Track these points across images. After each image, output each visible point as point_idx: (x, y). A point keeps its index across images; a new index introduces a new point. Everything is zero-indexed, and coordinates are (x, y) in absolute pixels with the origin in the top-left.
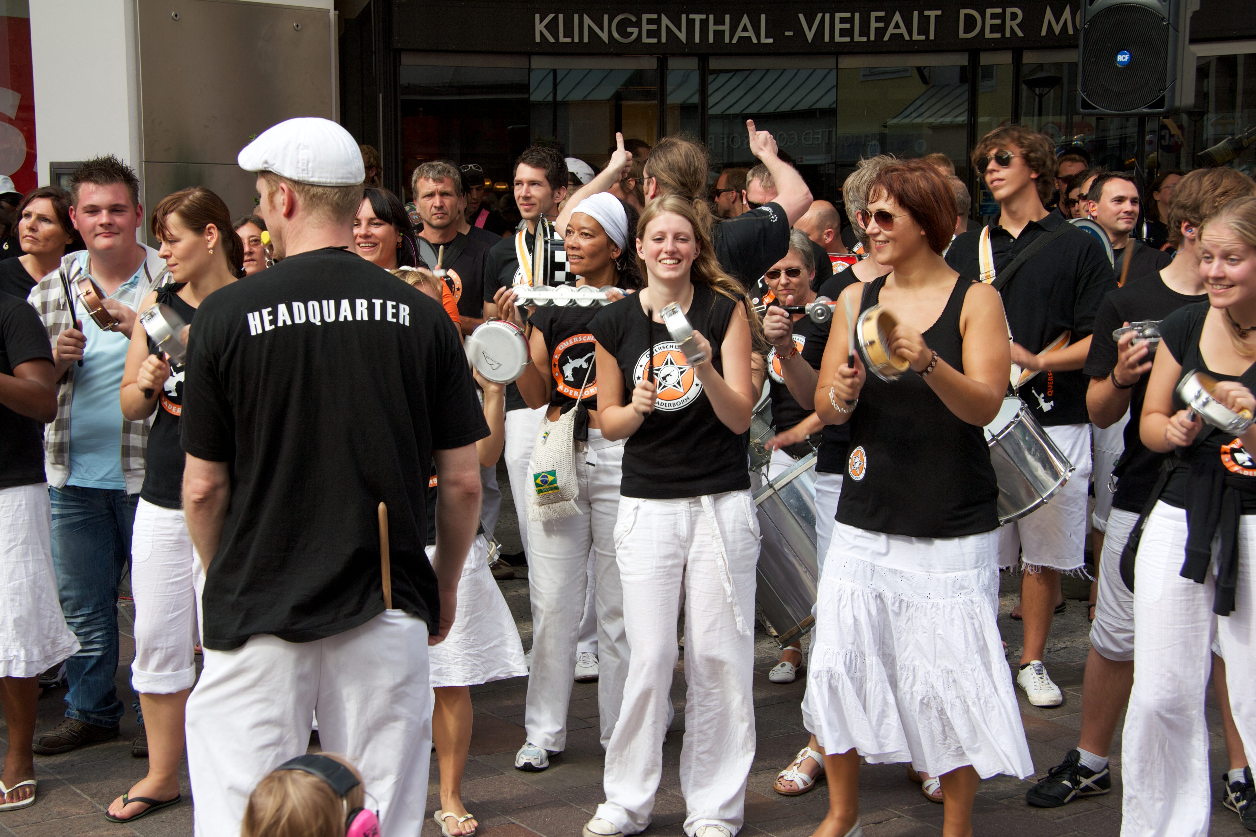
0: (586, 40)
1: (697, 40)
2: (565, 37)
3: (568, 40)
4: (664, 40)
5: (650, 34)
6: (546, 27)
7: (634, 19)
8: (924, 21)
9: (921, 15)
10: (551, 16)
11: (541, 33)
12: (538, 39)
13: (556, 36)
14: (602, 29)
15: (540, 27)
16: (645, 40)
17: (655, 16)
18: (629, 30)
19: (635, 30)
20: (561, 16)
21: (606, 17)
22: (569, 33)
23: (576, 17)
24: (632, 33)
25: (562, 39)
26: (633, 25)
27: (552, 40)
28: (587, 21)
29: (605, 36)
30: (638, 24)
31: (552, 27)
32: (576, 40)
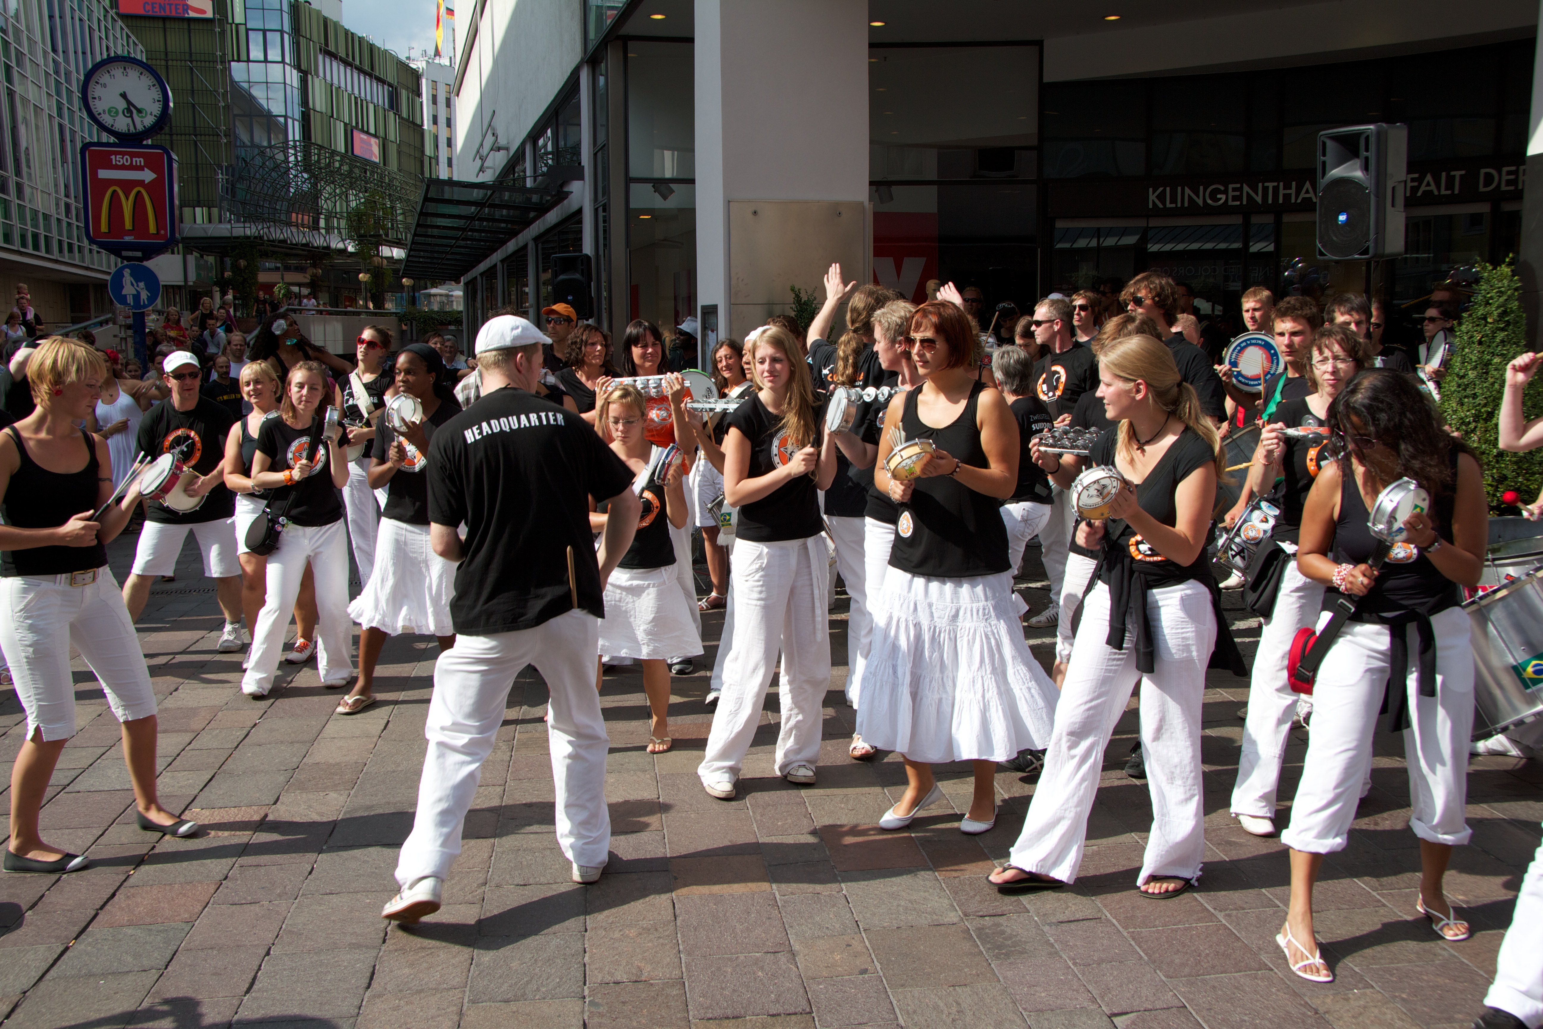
0: (1186, 205)
1: (1270, 201)
2: (1171, 203)
3: (1173, 206)
4: (1245, 203)
5: (1235, 198)
6: (1157, 197)
7: (1222, 188)
8: (1450, 181)
9: (1448, 176)
10: (1161, 189)
11: (1153, 201)
12: (1151, 206)
13: (1164, 203)
14: (1198, 197)
15: (1152, 197)
16: (1230, 203)
17: (1238, 186)
18: (1219, 196)
19: (1223, 197)
20: (1168, 189)
21: (1201, 188)
22: (1173, 200)
23: (1179, 189)
24: (1221, 199)
25: (1168, 205)
26: (1221, 192)
27: (1161, 206)
28: (1187, 191)
29: (1200, 202)
30: (1225, 192)
31: (1161, 197)
32: (1179, 205)
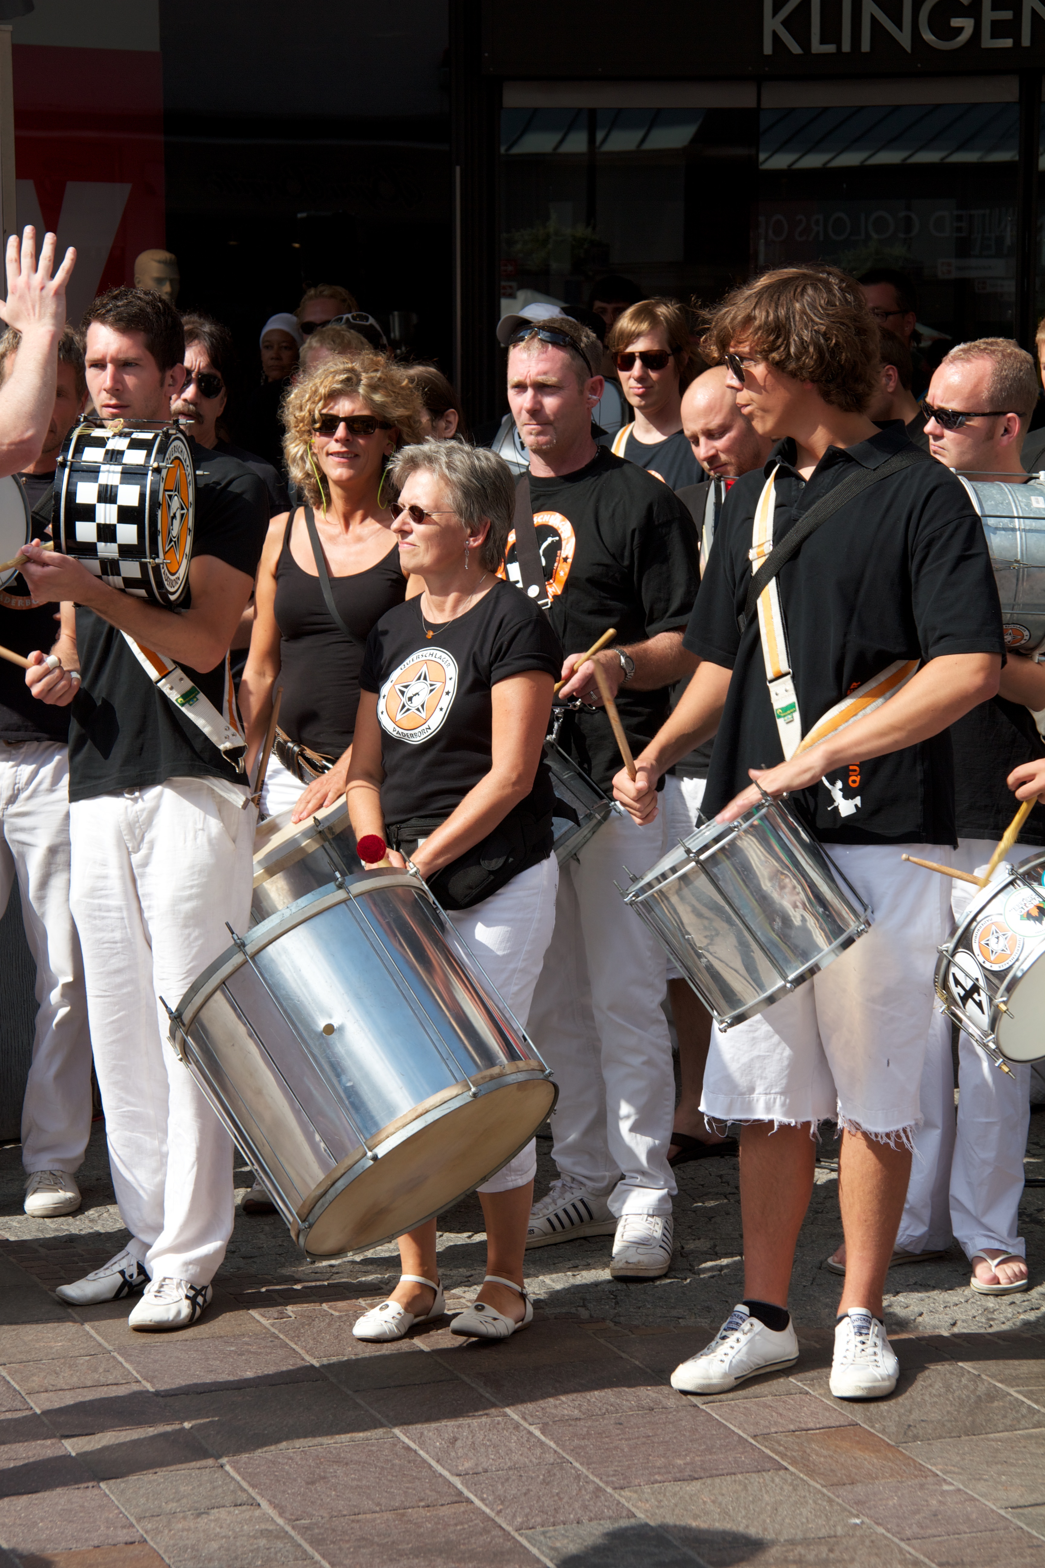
0: (866, 47)
2: (823, 41)
3: (831, 48)
4: (1026, 42)
5: (998, 29)
6: (784, 23)
11: (775, 36)
12: (768, 49)
13: (804, 40)
14: (899, 25)
15: (772, 24)
16: (988, 42)
18: (956, 22)
19: (968, 23)
22: (830, 33)
24: (960, 30)
25: (817, 47)
26: (964, 12)
27: (796, 49)
28: (870, 7)
29: (904, 39)
30: (974, 10)
31: (798, 22)
32: (846, 47)
